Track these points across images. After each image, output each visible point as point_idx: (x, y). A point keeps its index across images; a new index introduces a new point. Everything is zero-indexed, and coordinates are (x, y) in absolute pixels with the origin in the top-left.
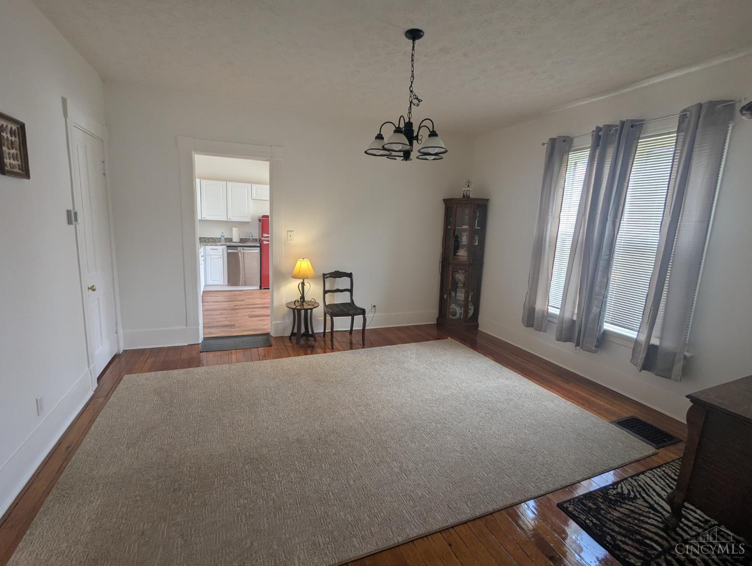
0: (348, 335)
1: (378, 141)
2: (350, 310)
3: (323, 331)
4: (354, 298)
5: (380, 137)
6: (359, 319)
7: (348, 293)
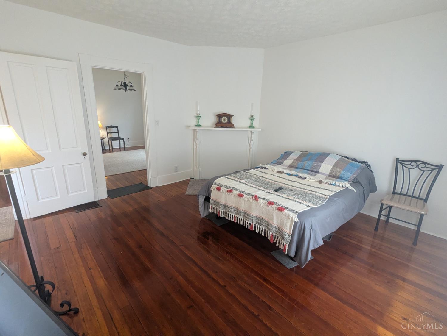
0: (119, 149)
1: (117, 87)
2: (118, 139)
3: (108, 148)
4: (119, 135)
5: (117, 85)
6: (122, 141)
7: (117, 134)
